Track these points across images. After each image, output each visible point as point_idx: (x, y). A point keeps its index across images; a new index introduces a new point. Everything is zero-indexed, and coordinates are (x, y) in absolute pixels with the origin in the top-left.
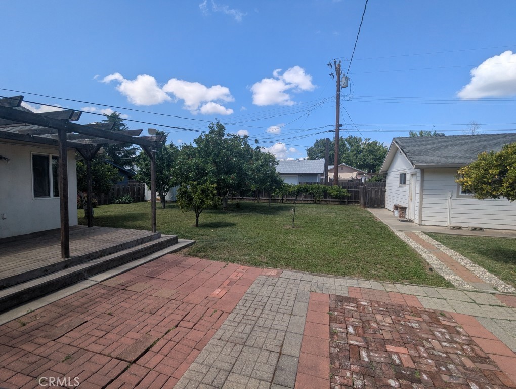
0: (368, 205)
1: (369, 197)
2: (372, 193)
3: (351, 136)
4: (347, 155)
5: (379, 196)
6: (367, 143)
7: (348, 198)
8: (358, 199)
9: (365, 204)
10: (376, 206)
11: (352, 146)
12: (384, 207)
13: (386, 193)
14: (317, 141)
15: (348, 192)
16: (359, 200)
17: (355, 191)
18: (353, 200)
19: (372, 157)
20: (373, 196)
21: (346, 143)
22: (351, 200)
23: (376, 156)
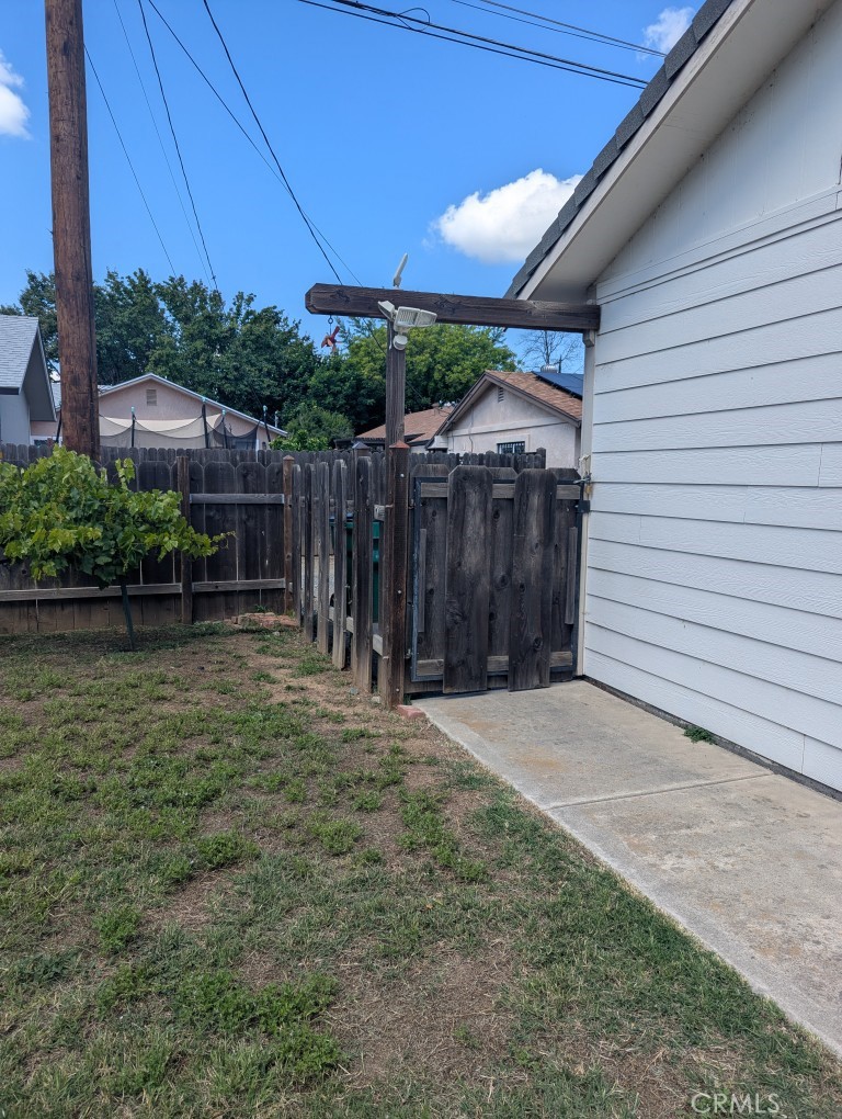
0: (428, 666)
1: (439, 577)
2: (460, 522)
3: (181, 279)
4: (168, 350)
5: (533, 561)
6: (243, 312)
7: (196, 567)
8: (278, 569)
9: (401, 664)
10: (499, 661)
11: (186, 320)
12: (568, 673)
13: (590, 524)
14: (32, 278)
15: (193, 513)
16: (281, 583)
17: (246, 506)
18: (239, 583)
19: (266, 366)
20: (473, 559)
21: (162, 305)
22: (223, 585)
23: (278, 366)
